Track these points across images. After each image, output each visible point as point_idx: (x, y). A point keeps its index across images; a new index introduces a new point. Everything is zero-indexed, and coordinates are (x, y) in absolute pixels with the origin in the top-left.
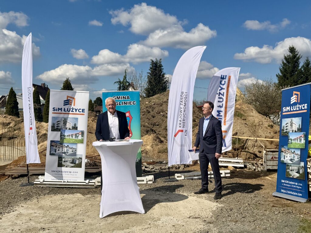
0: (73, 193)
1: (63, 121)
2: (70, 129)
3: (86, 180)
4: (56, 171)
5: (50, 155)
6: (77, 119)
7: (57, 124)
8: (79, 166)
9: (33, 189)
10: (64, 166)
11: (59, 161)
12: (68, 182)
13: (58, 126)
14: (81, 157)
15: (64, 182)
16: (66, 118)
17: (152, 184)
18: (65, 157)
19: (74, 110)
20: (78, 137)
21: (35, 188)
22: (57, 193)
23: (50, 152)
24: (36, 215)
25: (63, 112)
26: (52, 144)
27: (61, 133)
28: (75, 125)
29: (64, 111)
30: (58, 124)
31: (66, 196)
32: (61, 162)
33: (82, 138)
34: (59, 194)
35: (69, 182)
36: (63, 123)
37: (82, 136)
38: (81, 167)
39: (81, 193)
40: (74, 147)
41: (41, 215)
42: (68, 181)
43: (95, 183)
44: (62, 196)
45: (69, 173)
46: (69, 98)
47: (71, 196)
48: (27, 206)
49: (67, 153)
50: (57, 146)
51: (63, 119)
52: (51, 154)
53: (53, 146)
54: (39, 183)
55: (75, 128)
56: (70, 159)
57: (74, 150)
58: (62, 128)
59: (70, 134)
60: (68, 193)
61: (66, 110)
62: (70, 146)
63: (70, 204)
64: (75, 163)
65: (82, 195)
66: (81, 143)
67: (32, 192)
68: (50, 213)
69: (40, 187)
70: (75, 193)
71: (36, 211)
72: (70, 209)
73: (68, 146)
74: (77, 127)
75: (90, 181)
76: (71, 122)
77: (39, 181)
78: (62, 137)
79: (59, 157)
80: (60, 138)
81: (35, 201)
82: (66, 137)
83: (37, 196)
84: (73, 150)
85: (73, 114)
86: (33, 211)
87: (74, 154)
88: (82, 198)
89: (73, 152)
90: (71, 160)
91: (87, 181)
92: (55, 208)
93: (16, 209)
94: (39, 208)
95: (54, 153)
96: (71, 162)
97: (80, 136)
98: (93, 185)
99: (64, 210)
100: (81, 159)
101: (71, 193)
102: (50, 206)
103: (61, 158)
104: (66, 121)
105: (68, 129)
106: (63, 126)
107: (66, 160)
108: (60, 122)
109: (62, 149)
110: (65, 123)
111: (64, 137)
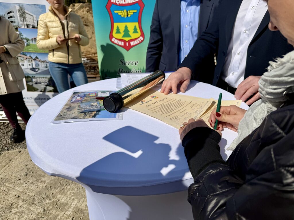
1: (19, 11)
2: (34, 27)
4: (26, 98)
16: (23, 6)
18: (36, 76)
30: (11, 17)
32: (30, 84)
36: (20, 16)
49: (37, 70)
50: (19, 58)
51: (18, 8)
54: (1, 118)
56: (44, 79)
58: (20, 25)
62: (41, 58)
69: (3, 124)
73: (37, 58)
82: (31, 42)
84: (46, 65)
89: (46, 67)
90: (46, 80)
96: (46, 84)
103: (30, 77)
104: (24, 13)
105: (31, 27)
106: (21, 22)
107: (39, 80)
108: (13, 12)
109: (28, 64)
110: (23, 15)
111: (27, 41)
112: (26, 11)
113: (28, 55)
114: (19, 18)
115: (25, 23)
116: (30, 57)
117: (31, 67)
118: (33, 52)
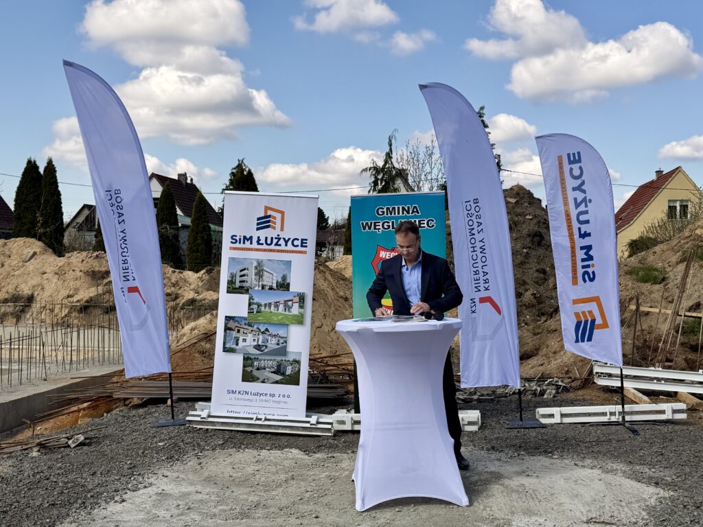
0: (281, 448)
1: (256, 268)
2: (271, 288)
3: (310, 417)
4: (237, 392)
5: (224, 351)
6: (289, 263)
7: (241, 276)
8: (294, 380)
9: (186, 433)
10: (258, 379)
11: (244, 366)
12: (266, 420)
13: (244, 281)
14: (297, 359)
15: (257, 419)
16: (262, 262)
17: (476, 432)
18: (260, 357)
19: (282, 242)
20: (290, 308)
21: (190, 432)
22: (243, 447)
23: (224, 343)
24: (200, 497)
25: (255, 245)
26: (229, 326)
27: (251, 298)
28: (284, 278)
29: (259, 243)
30: (244, 275)
31: (264, 453)
32: (249, 369)
33: (301, 310)
34: (247, 447)
35: (269, 420)
36: (256, 275)
37: (301, 307)
38: (299, 385)
39: (300, 449)
40: (282, 332)
41: (213, 498)
42: (268, 417)
43: (331, 424)
44: (255, 452)
45: (268, 397)
46: (270, 213)
47: (276, 453)
48: (175, 475)
49: (264, 347)
50: (242, 330)
51: (255, 264)
52: (226, 350)
53: (230, 329)
54: (199, 419)
55: (284, 286)
56: (271, 362)
57: (282, 341)
58: (253, 286)
59: (273, 300)
60: (269, 448)
61: (263, 241)
62: (273, 330)
63: (277, 473)
64: (283, 374)
65: (303, 453)
66: (298, 323)
67: (183, 441)
68: (235, 494)
69: (200, 429)
70: (286, 447)
71: (199, 488)
72: (280, 485)
73: (267, 330)
74: (289, 284)
75: (321, 420)
76: (275, 272)
77: (199, 416)
78: (253, 309)
79: (246, 356)
80: (247, 311)
81: (193, 463)
82: (263, 308)
83: (196, 452)
84: (279, 341)
85: (278, 251)
86: (191, 489)
87: (283, 351)
88: (304, 459)
89: (278, 344)
90: (275, 364)
91: (313, 419)
92: (244, 482)
93: (150, 481)
94: (205, 480)
95: (234, 346)
96: (273, 370)
97: (296, 306)
98: (329, 430)
99: (267, 487)
100: (298, 362)
101: (276, 447)
102: (231, 476)
103: (251, 359)
104: (263, 270)
105: (267, 288)
106: (254, 282)
107: (263, 364)
108: (248, 270)
109: (252, 339)
110: (260, 273)
111: (258, 307)
112: (265, 268)
113: (255, 327)
114: (254, 277)
115: (260, 283)
116: (258, 328)
117: (255, 343)
118: (264, 321)
